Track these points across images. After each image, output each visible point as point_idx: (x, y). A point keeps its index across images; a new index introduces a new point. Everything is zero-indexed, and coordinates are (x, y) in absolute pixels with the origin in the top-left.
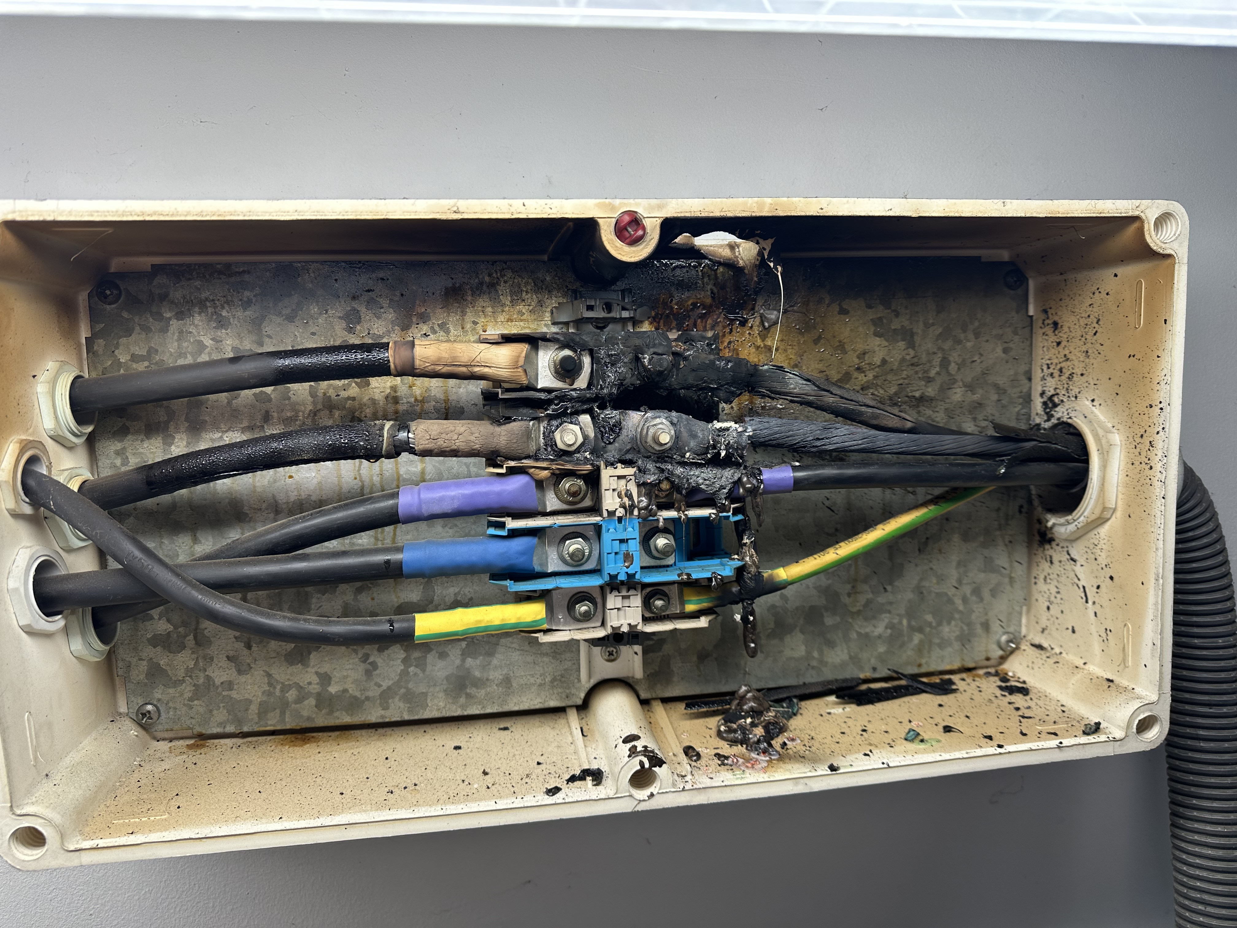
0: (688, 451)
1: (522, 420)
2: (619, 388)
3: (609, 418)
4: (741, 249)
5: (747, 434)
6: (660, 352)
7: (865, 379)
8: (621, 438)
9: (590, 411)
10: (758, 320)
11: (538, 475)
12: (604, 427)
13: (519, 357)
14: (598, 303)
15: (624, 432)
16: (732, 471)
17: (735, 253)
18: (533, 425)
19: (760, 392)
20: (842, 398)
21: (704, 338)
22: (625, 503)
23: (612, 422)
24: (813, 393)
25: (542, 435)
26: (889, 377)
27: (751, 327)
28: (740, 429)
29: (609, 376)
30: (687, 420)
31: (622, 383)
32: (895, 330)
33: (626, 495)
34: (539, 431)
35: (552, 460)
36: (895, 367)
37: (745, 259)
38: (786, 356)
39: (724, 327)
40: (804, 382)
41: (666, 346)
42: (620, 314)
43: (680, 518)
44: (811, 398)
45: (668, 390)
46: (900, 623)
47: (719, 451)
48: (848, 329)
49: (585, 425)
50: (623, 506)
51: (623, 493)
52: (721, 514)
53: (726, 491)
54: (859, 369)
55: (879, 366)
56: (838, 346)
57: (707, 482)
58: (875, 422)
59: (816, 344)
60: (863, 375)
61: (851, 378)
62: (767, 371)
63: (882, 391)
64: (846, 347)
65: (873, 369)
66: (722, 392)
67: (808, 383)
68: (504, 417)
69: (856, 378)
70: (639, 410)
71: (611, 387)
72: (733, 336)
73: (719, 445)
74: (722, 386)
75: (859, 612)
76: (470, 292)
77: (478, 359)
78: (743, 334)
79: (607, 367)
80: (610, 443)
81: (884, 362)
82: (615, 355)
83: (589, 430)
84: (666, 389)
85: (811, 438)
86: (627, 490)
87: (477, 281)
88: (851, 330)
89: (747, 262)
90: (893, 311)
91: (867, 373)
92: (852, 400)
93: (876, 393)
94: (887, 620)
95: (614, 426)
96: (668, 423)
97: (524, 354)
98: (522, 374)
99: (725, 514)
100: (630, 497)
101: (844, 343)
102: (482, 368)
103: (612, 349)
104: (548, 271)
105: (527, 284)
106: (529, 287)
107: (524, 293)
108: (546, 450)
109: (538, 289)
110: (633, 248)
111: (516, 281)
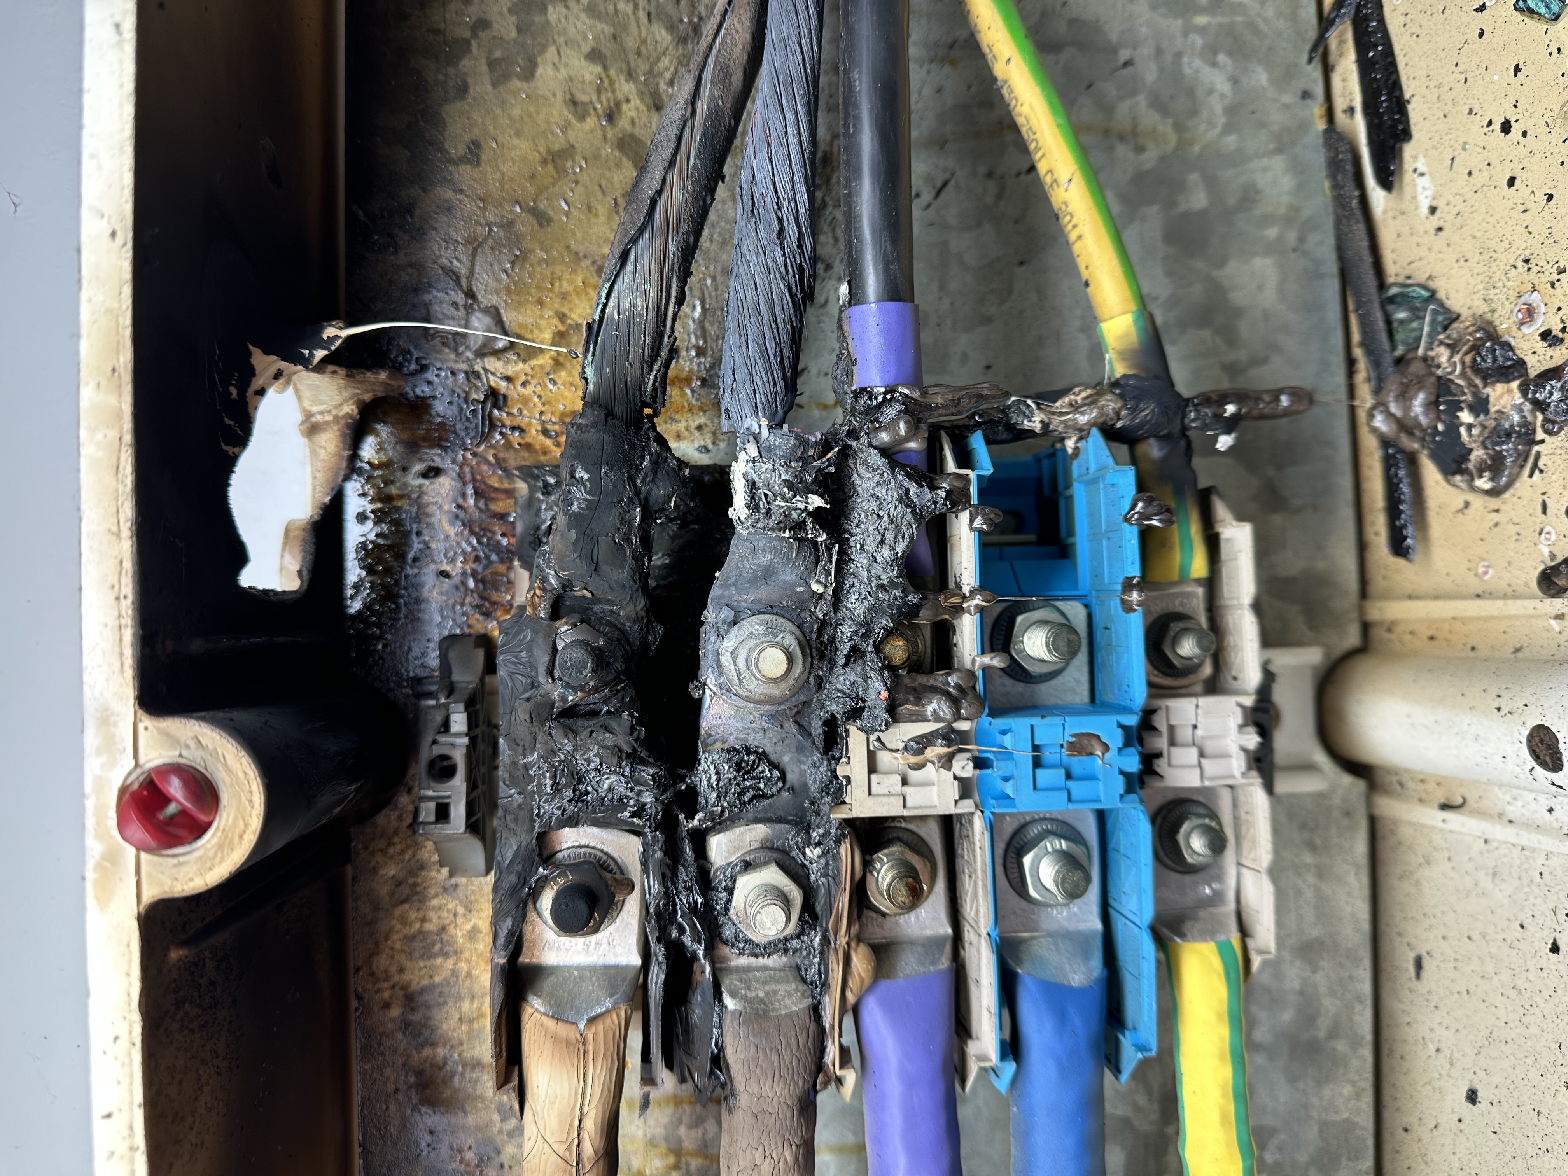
0: (807, 584)
1: (720, 1027)
2: (643, 762)
3: (718, 780)
4: (315, 409)
5: (765, 432)
6: (546, 658)
7: (636, 101)
8: (769, 749)
9: (699, 839)
10: (491, 363)
11: (862, 980)
12: (741, 794)
13: (555, 1038)
14: (430, 793)
15: (756, 740)
16: (861, 469)
17: (327, 423)
19: (654, 389)
20: (672, 164)
22: (940, 757)
23: (728, 772)
24: (659, 243)
25: (760, 961)
26: (631, 43)
27: (508, 379)
28: (752, 450)
29: (611, 790)
30: (725, 586)
31: (628, 756)
32: (519, 30)
33: (920, 752)
34: (749, 969)
35: (825, 941)
36: (608, 29)
37: (338, 399)
38: (578, 294)
39: (508, 445)
40: (630, 267)
41: (535, 632)
42: (458, 735)
43: (981, 610)
44: (672, 248)
45: (649, 622)
47: (810, 514)
48: (516, 141)
49: (737, 849)
50: (947, 762)
51: (913, 760)
52: (974, 500)
53: (913, 489)
54: (611, 116)
55: (605, 68)
56: (555, 167)
57: (889, 536)
58: (737, 77)
59: (549, 220)
60: (625, 107)
61: (632, 136)
62: (599, 371)
63: (665, 61)
64: (557, 147)
65: (612, 82)
66: (654, 492)
67: (632, 256)
68: (712, 1073)
69: (633, 122)
70: (699, 702)
71: (638, 783)
72: (530, 424)
73: (795, 515)
74: (637, 493)
75: (1179, 127)
76: (427, 1052)
77: (562, 1148)
78: (526, 401)
79: (587, 793)
80: (783, 778)
81: (595, 56)
82: (554, 777)
83: (748, 837)
84: (646, 630)
85: (778, 253)
86: (906, 748)
87: (400, 1036)
88: (518, 134)
89: (346, 394)
90: (474, 35)
91: (620, 96)
92: (680, 138)
93: (668, 75)
94: (1197, 64)
95: (738, 767)
96: (733, 632)
97: (551, 1024)
98: (600, 1027)
99: (973, 490)
100: (923, 743)
101: (549, 151)
102: (586, 1136)
103: (539, 785)
104: (375, 871)
105: (404, 921)
106: (413, 915)
107: (428, 927)
108: (795, 951)
109: (417, 893)
110: (225, 797)
111: (398, 946)
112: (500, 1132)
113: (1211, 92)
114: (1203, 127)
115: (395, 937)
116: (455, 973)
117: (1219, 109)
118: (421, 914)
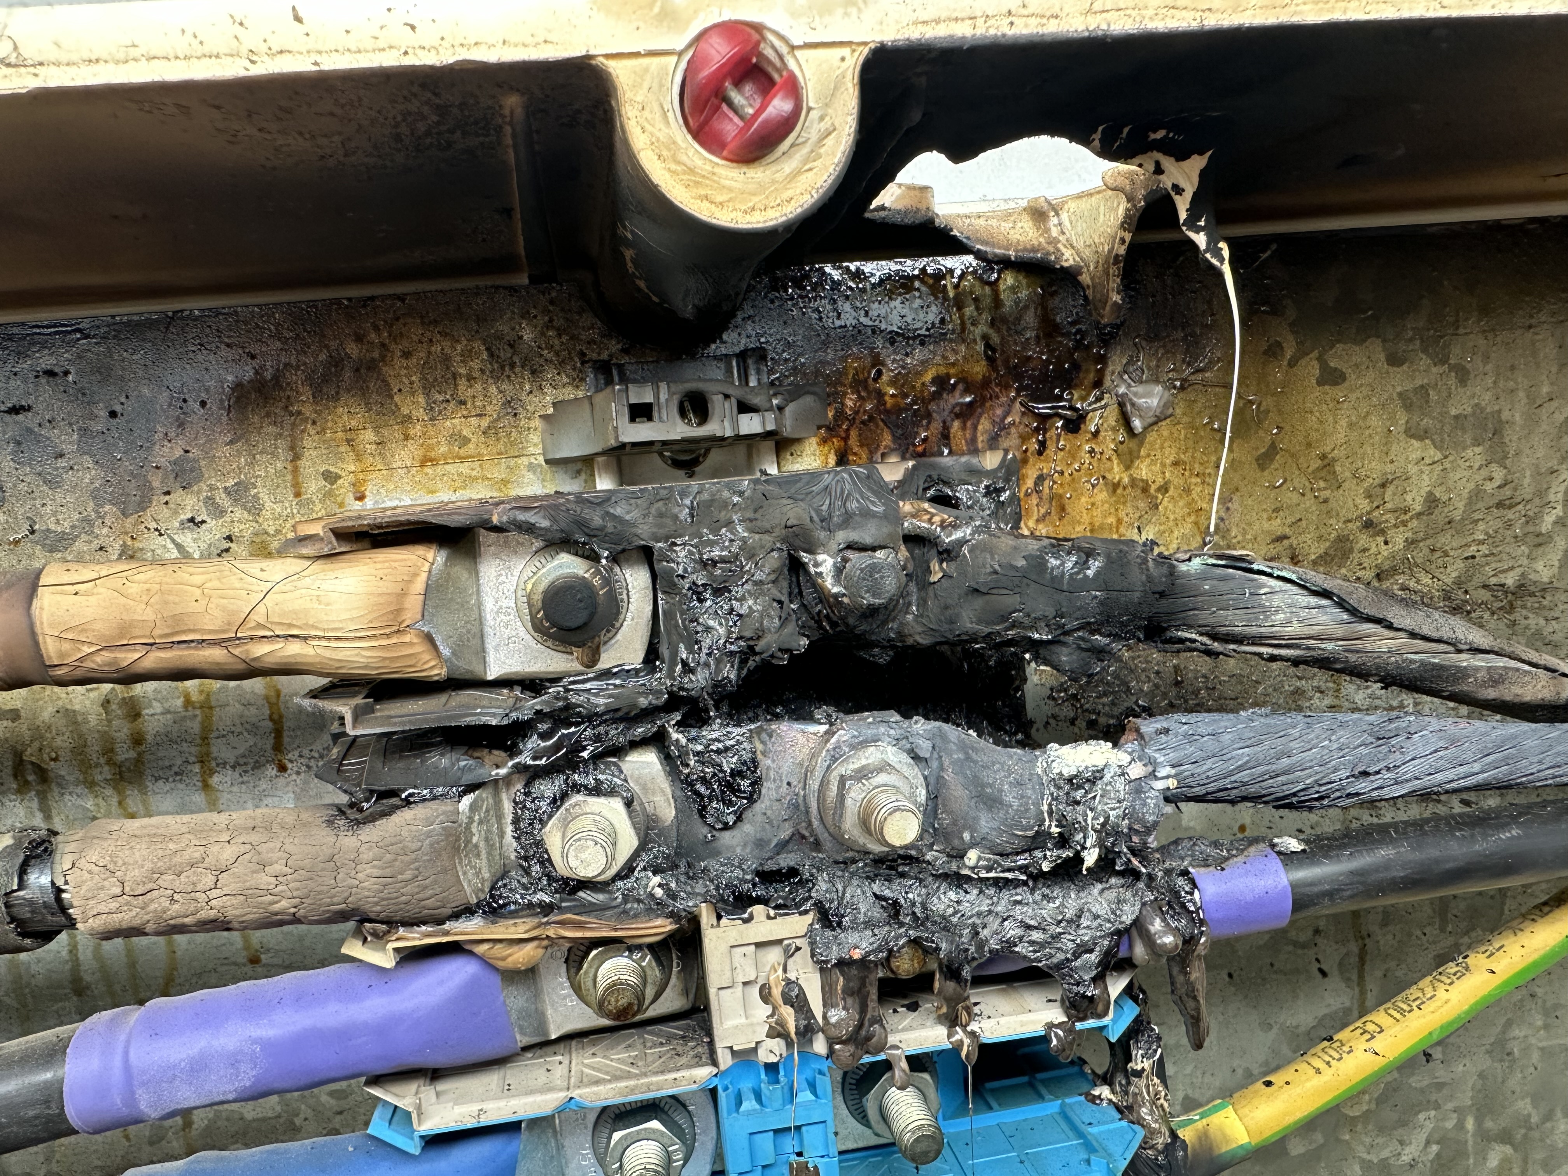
0: (972, 846)
1: (432, 796)
2: (743, 662)
3: (718, 752)
4: (1064, 216)
5: (1160, 785)
6: (868, 540)
7: (1385, 551)
8: (759, 807)
9: (655, 742)
10: (1112, 415)
12: (704, 780)
13: (403, 594)
14: (663, 396)
15: (768, 790)
16: (1111, 895)
17: (1047, 230)
18: (473, 807)
19: (1182, 641)
21: (976, 473)
22: (781, 1023)
23: (729, 763)
24: (1340, 631)
25: (509, 829)
26: (1445, 540)
27: (1096, 434)
28: (1137, 771)
29: (708, 629)
30: (963, 747)
31: (751, 648)
32: (1458, 418)
33: (787, 1000)
34: (497, 818)
36: (1457, 515)
37: (1079, 244)
39: (1024, 438)
40: (1314, 601)
41: (885, 517)
42: (735, 424)
43: (956, 1049)
44: (1330, 646)
46: (1460, 1126)
47: (1077, 854)
48: (1344, 423)
49: (644, 788)
50: (777, 1031)
51: (777, 992)
52: (1079, 1026)
53: (1093, 958)
54: (1369, 525)
55: (1419, 515)
56: (1318, 469)
57: (1036, 936)
59: (1262, 467)
60: (1380, 539)
61: (1351, 550)
62: (1203, 577)
63: (1426, 580)
64: (1338, 469)
65: (1404, 524)
67: (1324, 602)
68: (370, 791)
69: (1365, 550)
70: (809, 718)
71: (718, 661)
72: (1046, 461)
73: (1079, 837)
77: (258, 617)
78: (1073, 455)
79: (701, 601)
80: (726, 827)
81: (1432, 501)
82: (723, 560)
83: (658, 799)
84: (890, 645)
85: (1344, 773)
86: (789, 982)
88: (1351, 425)
89: (1087, 253)
90: (1453, 368)
91: (1391, 533)
93: (1412, 584)
94: (1430, 1126)
95: (735, 773)
96: (905, 758)
97: (419, 585)
98: (420, 647)
99: (1091, 1023)
100: (799, 1003)
101: (1334, 460)
102: (278, 645)
103: (712, 544)
104: (525, 315)
105: (468, 355)
106: (476, 364)
107: (463, 383)
108: (527, 872)
109: (502, 368)
110: (757, 174)
111: (436, 349)
112: (212, 488)
113: (1402, 1143)
114: (1368, 1140)
115: (447, 344)
116: (407, 419)
117: (1385, 1154)
118: (476, 374)
